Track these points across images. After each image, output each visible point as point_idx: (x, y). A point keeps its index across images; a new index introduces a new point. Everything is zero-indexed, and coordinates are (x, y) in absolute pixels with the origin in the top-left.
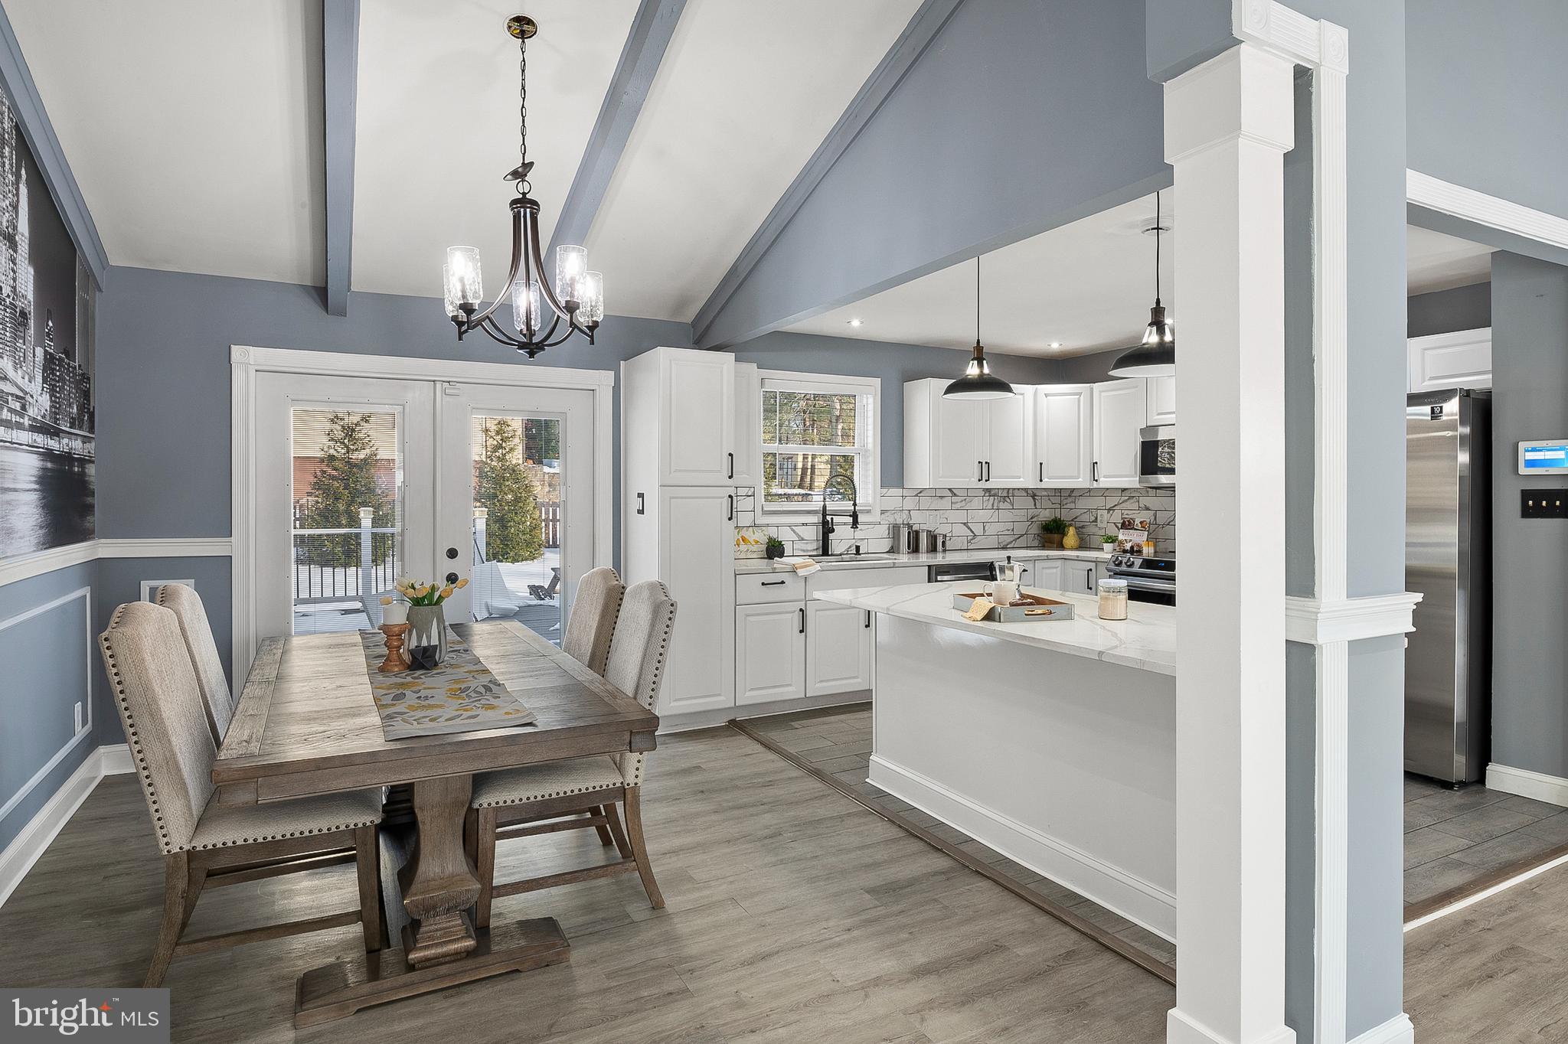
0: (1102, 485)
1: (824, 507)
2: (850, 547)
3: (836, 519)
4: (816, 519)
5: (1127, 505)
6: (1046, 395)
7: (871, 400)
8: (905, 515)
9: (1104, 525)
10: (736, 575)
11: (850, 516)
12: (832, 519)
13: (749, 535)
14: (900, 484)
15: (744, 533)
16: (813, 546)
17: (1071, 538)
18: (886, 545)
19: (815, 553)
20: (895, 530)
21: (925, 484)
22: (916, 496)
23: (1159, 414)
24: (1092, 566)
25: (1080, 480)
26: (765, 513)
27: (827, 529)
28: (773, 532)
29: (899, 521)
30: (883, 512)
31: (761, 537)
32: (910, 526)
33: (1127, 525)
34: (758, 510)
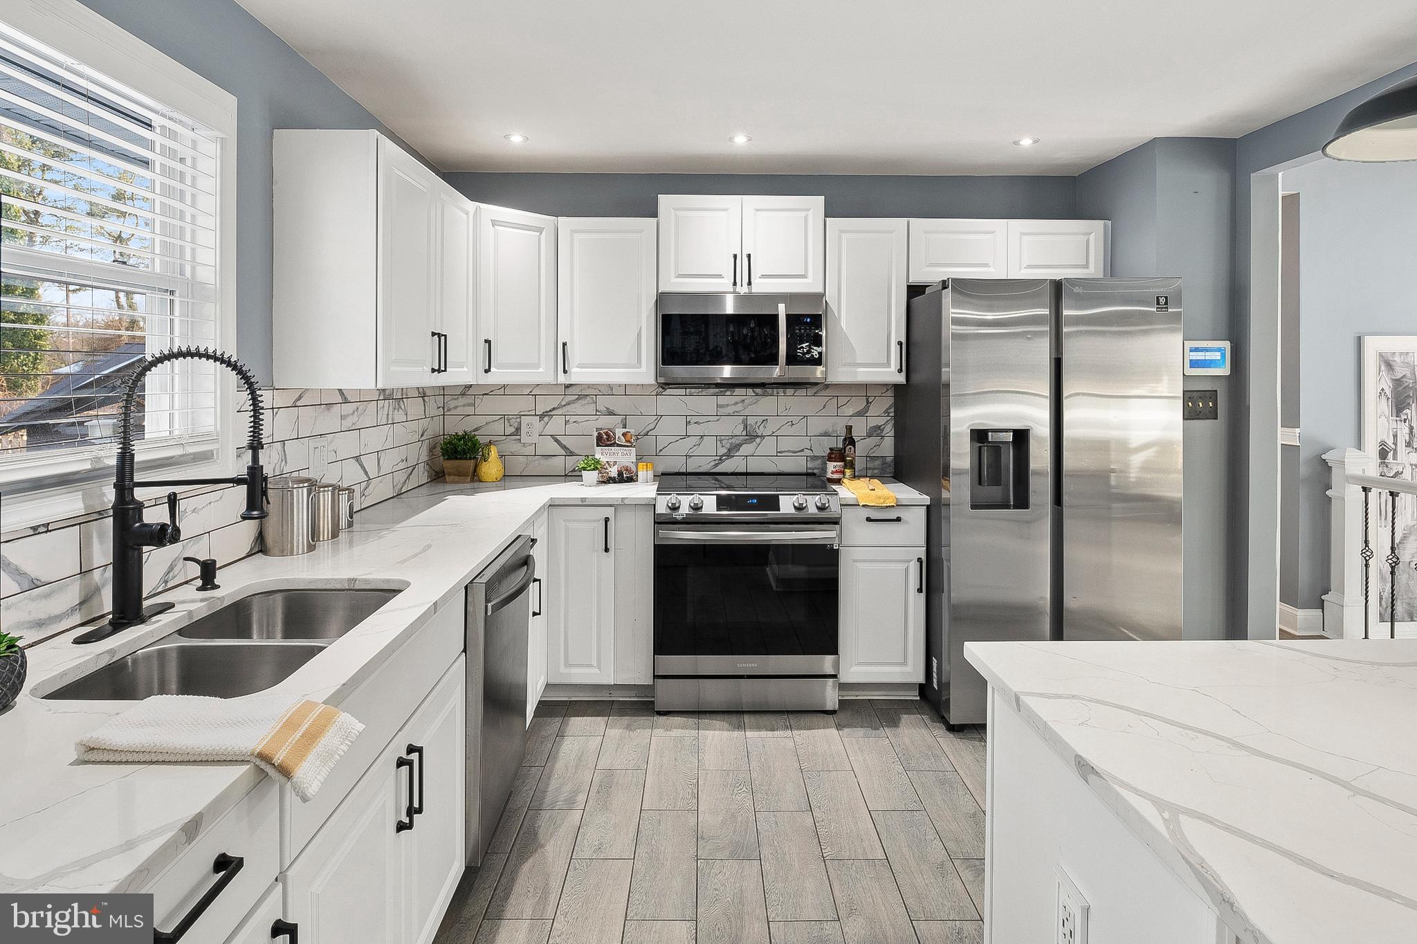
0: (573, 379)
1: (129, 458)
2: (171, 568)
5: (577, 408)
6: (494, 223)
8: (276, 454)
9: (535, 438)
14: (270, 383)
17: (492, 468)
18: (244, 536)
22: (294, 405)
23: (680, 276)
24: (609, 512)
25: (541, 370)
33: (605, 440)
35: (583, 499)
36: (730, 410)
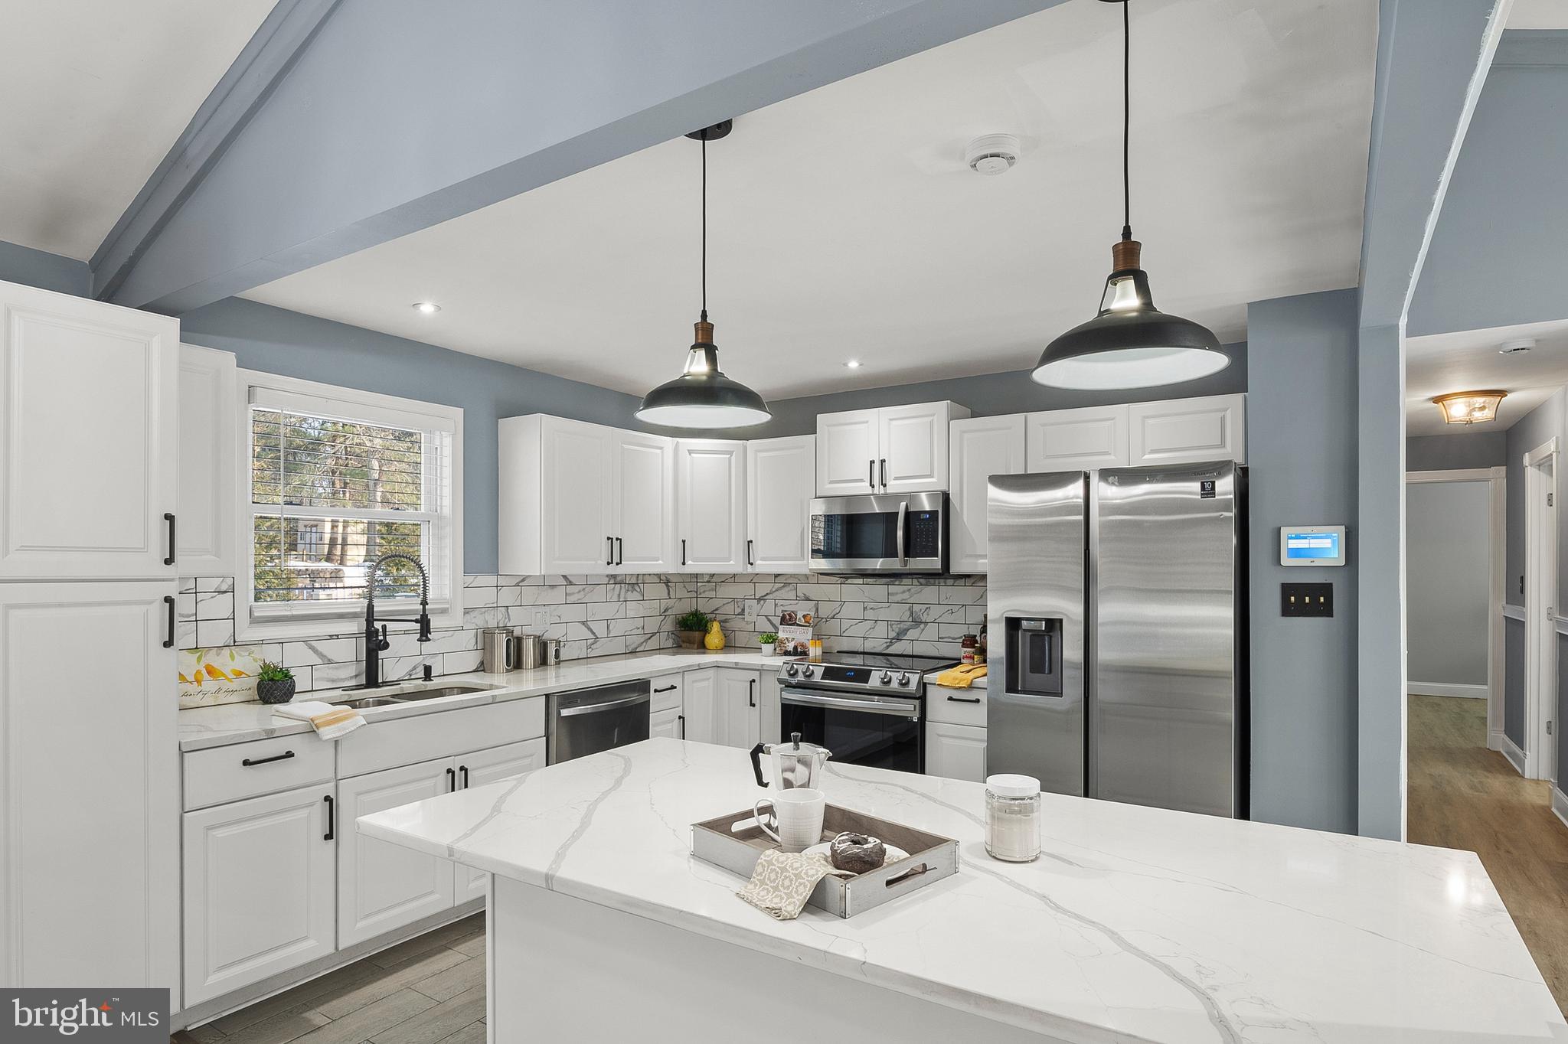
0: (757, 570)
1: (370, 607)
2: (415, 668)
3: (390, 626)
4: (358, 626)
5: (783, 594)
6: (690, 452)
7: (447, 441)
8: (500, 614)
9: (754, 618)
10: (182, 753)
11: (416, 621)
12: (384, 627)
13: (225, 662)
14: (495, 571)
15: (212, 659)
16: (351, 672)
17: (714, 638)
18: (472, 660)
19: (353, 683)
20: (486, 637)
21: (535, 571)
22: (517, 585)
23: (832, 482)
24: (755, 675)
25: (731, 561)
26: (255, 621)
27: (375, 644)
28: (272, 655)
29: (492, 624)
30: (467, 611)
31: (249, 665)
32: (510, 632)
33: (788, 620)
34: (242, 616)
35: (736, 663)
36: (898, 598)
